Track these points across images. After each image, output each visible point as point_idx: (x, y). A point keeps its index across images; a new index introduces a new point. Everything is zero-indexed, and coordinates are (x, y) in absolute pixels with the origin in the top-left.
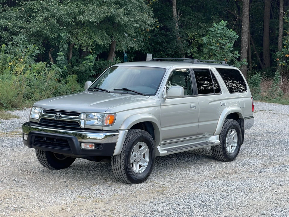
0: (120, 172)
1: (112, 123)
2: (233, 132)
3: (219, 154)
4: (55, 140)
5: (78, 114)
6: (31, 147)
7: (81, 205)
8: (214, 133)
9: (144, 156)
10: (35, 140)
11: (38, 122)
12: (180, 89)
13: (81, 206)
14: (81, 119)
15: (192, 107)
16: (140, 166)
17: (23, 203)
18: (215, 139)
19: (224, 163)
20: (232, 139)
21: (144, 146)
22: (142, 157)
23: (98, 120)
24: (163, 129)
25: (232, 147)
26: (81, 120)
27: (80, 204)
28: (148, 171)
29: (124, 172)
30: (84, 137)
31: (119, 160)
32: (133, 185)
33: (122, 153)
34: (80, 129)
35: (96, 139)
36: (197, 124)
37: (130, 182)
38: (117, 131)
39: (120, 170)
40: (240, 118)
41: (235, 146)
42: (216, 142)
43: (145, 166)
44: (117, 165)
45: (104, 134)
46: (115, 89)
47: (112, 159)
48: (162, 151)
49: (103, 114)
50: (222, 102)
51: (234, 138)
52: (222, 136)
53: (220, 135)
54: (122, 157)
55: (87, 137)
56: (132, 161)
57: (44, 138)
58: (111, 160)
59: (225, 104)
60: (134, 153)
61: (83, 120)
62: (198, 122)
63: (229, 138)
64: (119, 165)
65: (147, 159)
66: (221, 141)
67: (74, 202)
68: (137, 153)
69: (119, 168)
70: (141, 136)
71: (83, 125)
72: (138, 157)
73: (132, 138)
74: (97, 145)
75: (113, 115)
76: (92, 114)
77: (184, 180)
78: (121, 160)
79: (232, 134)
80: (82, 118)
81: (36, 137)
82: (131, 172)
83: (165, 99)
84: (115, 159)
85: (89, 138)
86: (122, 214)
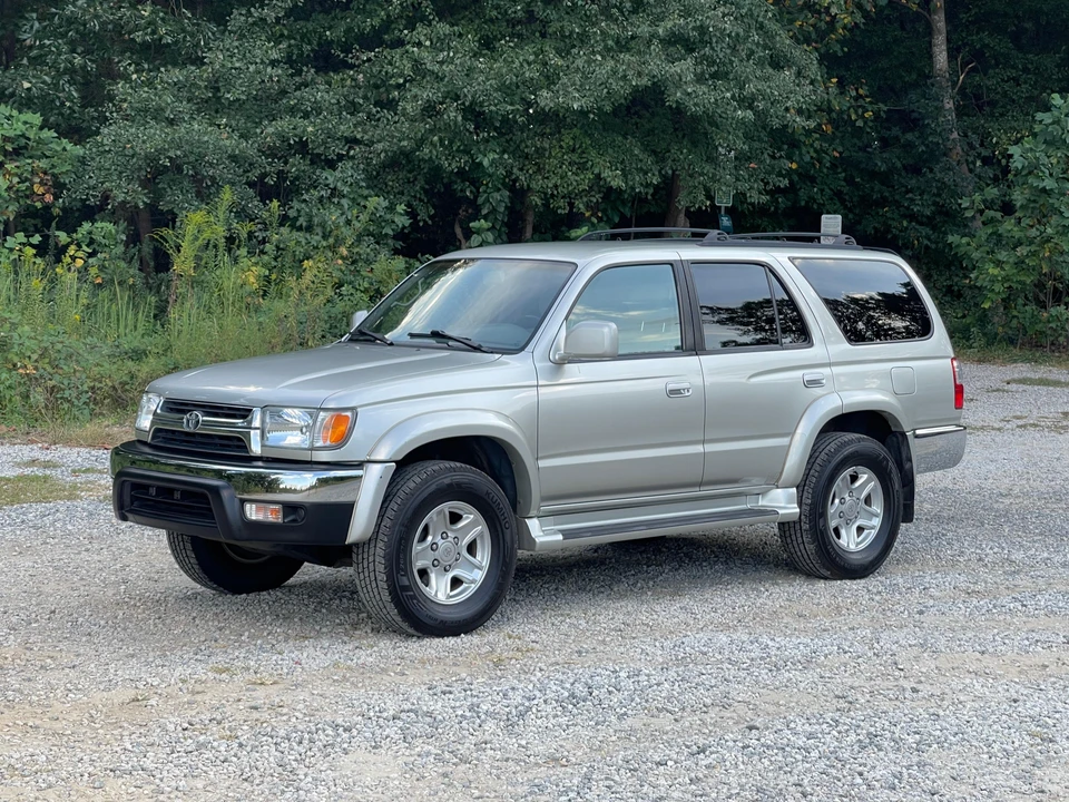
0: (378, 597)
1: (342, 441)
2: (863, 478)
3: (804, 551)
4: (177, 495)
5: (244, 413)
6: (124, 518)
7: (200, 690)
8: (778, 481)
9: (471, 548)
10: (132, 496)
11: (149, 441)
12: (606, 330)
13: (198, 693)
14: (250, 428)
15: (676, 392)
16: (456, 582)
17: (29, 680)
18: (783, 502)
19: (821, 584)
20: (862, 504)
21: (470, 516)
22: (465, 553)
23: (301, 431)
24: (542, 463)
25: (860, 530)
26: (252, 432)
27: (199, 688)
28: (487, 598)
29: (386, 596)
30: (272, 486)
31: (371, 559)
32: (427, 641)
33: (381, 536)
34: (250, 459)
35: (295, 491)
36: (699, 449)
37: (411, 631)
38: (360, 465)
39: (375, 590)
40: (893, 429)
41: (872, 528)
42: (781, 512)
43: (473, 582)
44: (367, 575)
45: (315, 475)
46: (412, 336)
47: (354, 556)
48: (543, 533)
49: (314, 410)
50: (810, 374)
51: (868, 501)
52: (810, 491)
53: (801, 487)
54: (380, 549)
55: (281, 486)
56: (419, 564)
57: (151, 489)
58: (351, 557)
59: (824, 381)
60: (430, 538)
61: (258, 431)
62: (704, 442)
63: (848, 498)
64: (372, 574)
65: (484, 557)
66: (808, 508)
67: (184, 681)
68: (442, 538)
69: (374, 585)
70: (450, 485)
71: (256, 448)
72: (447, 551)
73: (416, 489)
74: (290, 508)
75: (349, 414)
76: (286, 410)
77: (620, 630)
78: (377, 560)
79: (857, 484)
80: (257, 423)
81: (135, 486)
82: (414, 597)
83: (560, 364)
84: (360, 557)
85: (286, 490)
86: (300, 716)
